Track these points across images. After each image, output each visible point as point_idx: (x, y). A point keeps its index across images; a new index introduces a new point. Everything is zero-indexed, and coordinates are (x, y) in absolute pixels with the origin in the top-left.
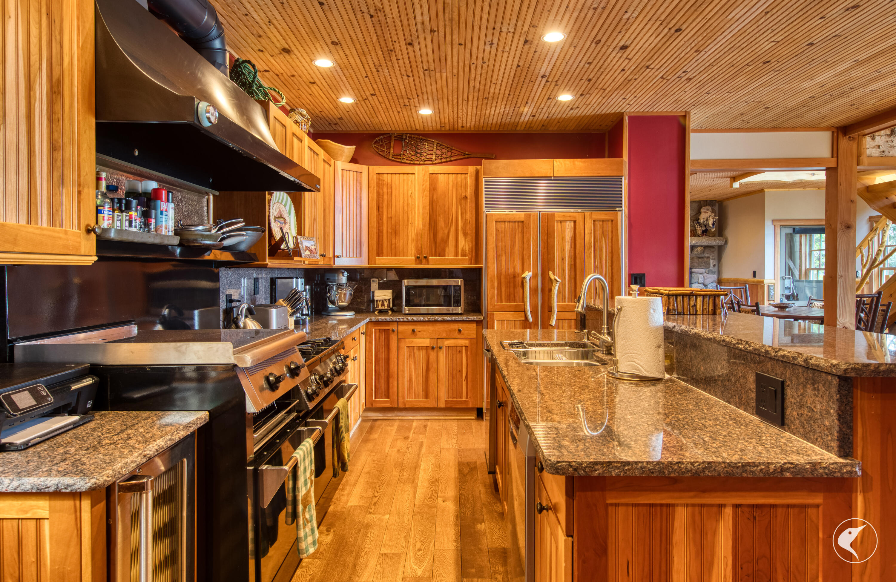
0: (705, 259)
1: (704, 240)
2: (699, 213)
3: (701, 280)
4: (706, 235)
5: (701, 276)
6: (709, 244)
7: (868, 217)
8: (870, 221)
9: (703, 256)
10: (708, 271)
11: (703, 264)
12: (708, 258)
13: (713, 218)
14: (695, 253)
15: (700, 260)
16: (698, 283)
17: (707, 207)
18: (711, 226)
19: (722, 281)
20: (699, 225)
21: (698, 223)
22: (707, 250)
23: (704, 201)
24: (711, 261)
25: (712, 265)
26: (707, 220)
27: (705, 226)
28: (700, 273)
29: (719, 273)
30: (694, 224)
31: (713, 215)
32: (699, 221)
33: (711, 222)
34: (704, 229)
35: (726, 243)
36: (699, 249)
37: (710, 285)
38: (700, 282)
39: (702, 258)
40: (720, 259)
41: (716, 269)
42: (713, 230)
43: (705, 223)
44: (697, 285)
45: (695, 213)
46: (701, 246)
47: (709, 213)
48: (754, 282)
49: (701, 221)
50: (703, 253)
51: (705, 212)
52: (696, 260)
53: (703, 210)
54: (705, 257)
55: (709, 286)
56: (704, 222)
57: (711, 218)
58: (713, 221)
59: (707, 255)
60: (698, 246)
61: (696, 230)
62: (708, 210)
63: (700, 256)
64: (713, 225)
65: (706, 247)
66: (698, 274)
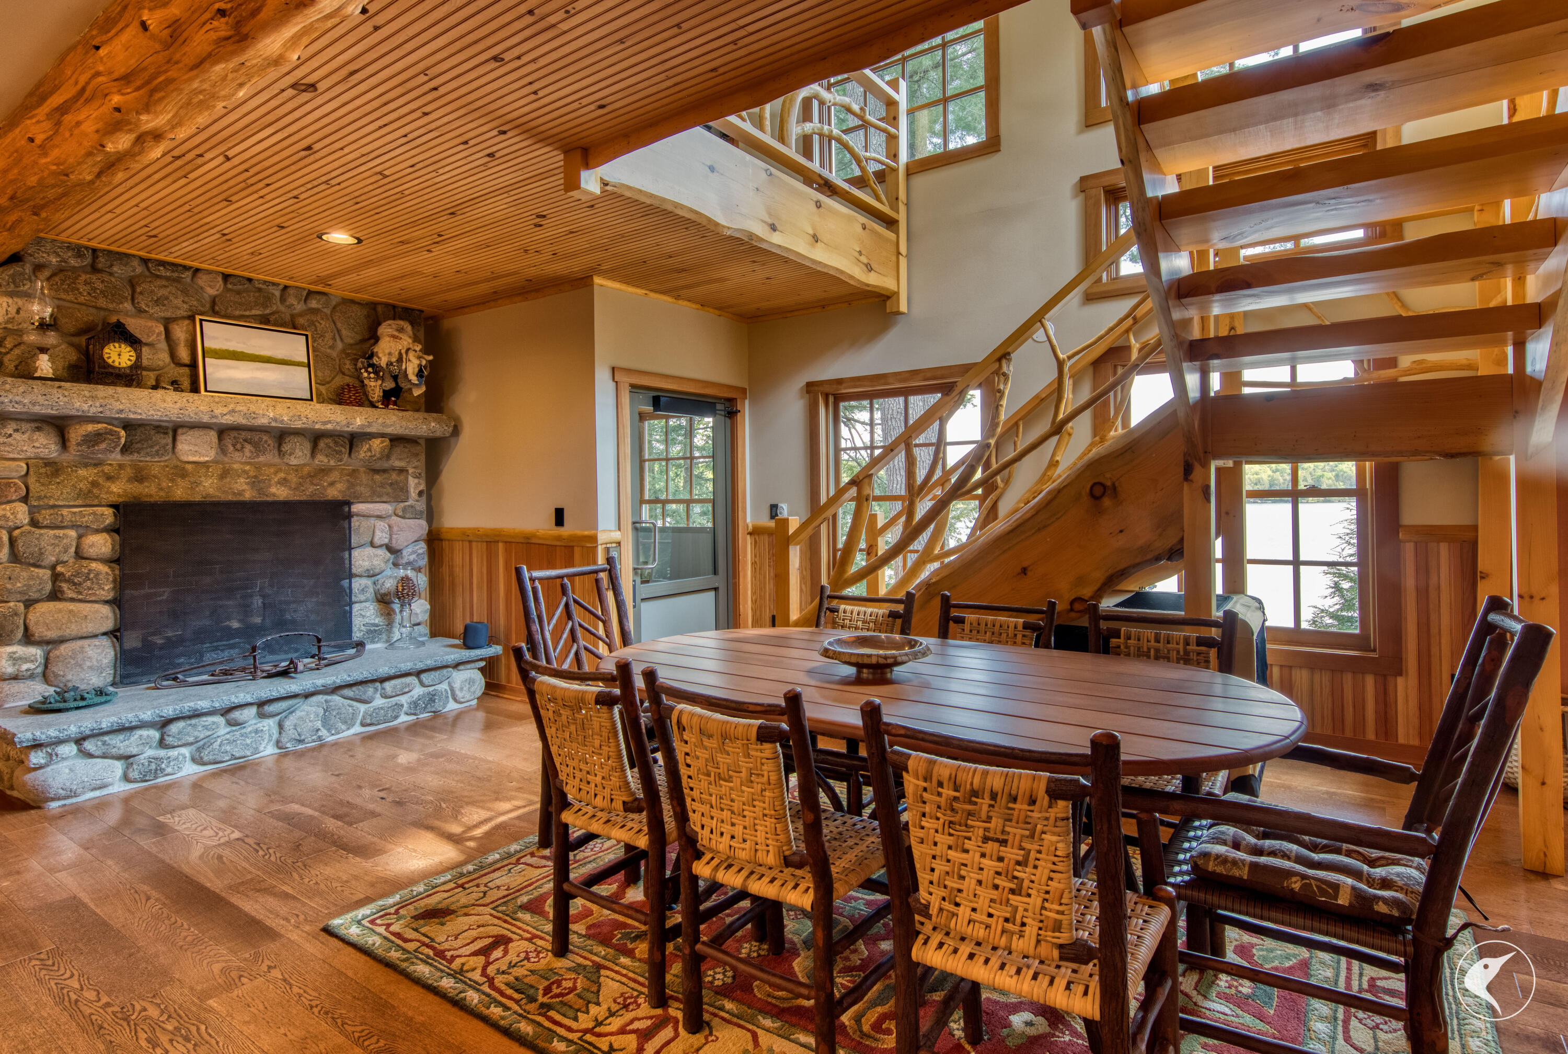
0: (394, 476)
1: (394, 418)
2: (375, 338)
3: (381, 537)
4: (395, 404)
5: (381, 525)
6: (407, 432)
7: (803, 383)
8: (808, 392)
9: (386, 465)
10: (404, 510)
11: (389, 489)
12: (402, 471)
13: (419, 358)
14: (362, 455)
15: (377, 477)
16: (372, 545)
17: (401, 323)
18: (414, 379)
19: (444, 536)
20: (376, 373)
21: (373, 365)
22: (398, 450)
23: (387, 305)
24: (412, 482)
25: (413, 493)
26: (400, 360)
27: (395, 378)
28: (379, 517)
29: (431, 514)
30: (358, 370)
31: (418, 347)
32: (375, 360)
33: (411, 367)
34: (389, 385)
35: (456, 431)
36: (376, 444)
37: (410, 549)
38: (377, 541)
39: (385, 471)
40: (432, 475)
41: (421, 505)
42: (417, 392)
43: (393, 368)
44: (369, 550)
45: (359, 337)
46: (383, 435)
47: (406, 341)
48: (559, 538)
49: (383, 361)
50: (388, 457)
51: (394, 337)
52: (364, 478)
53: (386, 329)
54: (393, 469)
55: (405, 553)
56: (390, 364)
57: (411, 355)
58: (420, 366)
59: (398, 464)
60: (371, 436)
61: (363, 386)
62: (401, 330)
63: (378, 465)
64: (420, 374)
65: (396, 440)
66: (372, 520)
